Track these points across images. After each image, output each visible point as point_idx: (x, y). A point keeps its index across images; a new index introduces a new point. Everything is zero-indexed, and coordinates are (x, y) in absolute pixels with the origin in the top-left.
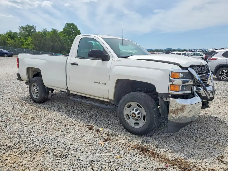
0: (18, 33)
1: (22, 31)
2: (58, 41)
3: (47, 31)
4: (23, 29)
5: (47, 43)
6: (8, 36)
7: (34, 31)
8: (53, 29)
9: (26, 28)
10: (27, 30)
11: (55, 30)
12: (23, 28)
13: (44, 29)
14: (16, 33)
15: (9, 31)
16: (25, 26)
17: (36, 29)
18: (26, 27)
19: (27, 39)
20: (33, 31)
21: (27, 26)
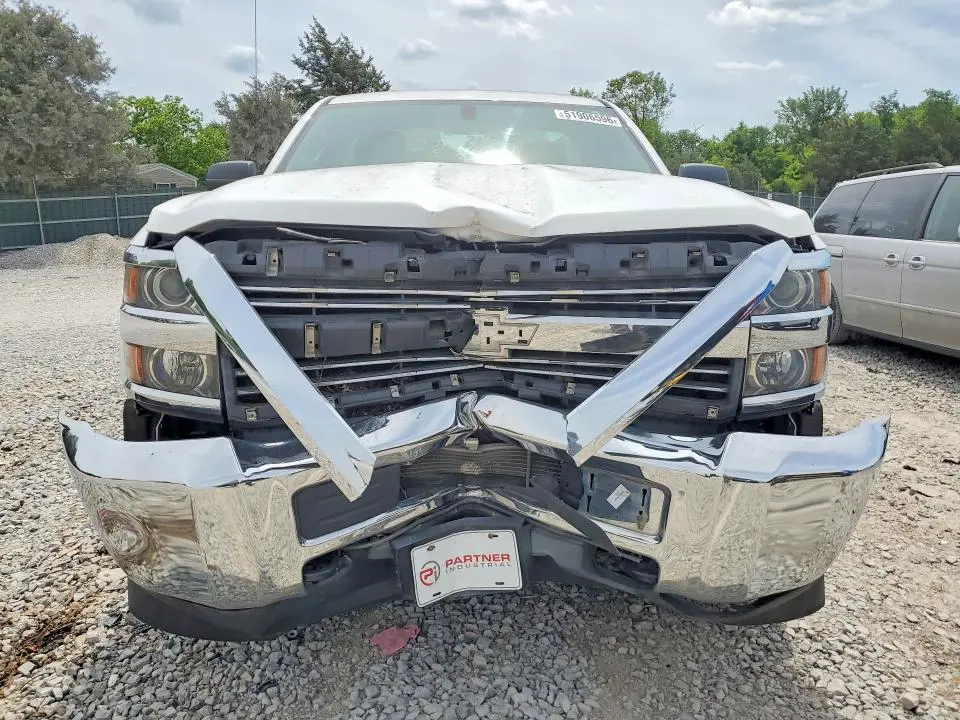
0: (770, 128)
1: (788, 118)
2: (940, 147)
3: (896, 105)
4: (793, 110)
5: (877, 161)
6: (731, 143)
7: (834, 115)
8: (933, 93)
9: (804, 106)
10: (808, 114)
11: (941, 95)
12: (792, 104)
13: (883, 98)
14: (761, 132)
15: (736, 126)
16: (802, 97)
17: (848, 101)
18: (806, 99)
19: (801, 149)
20: (833, 111)
21: (811, 97)
